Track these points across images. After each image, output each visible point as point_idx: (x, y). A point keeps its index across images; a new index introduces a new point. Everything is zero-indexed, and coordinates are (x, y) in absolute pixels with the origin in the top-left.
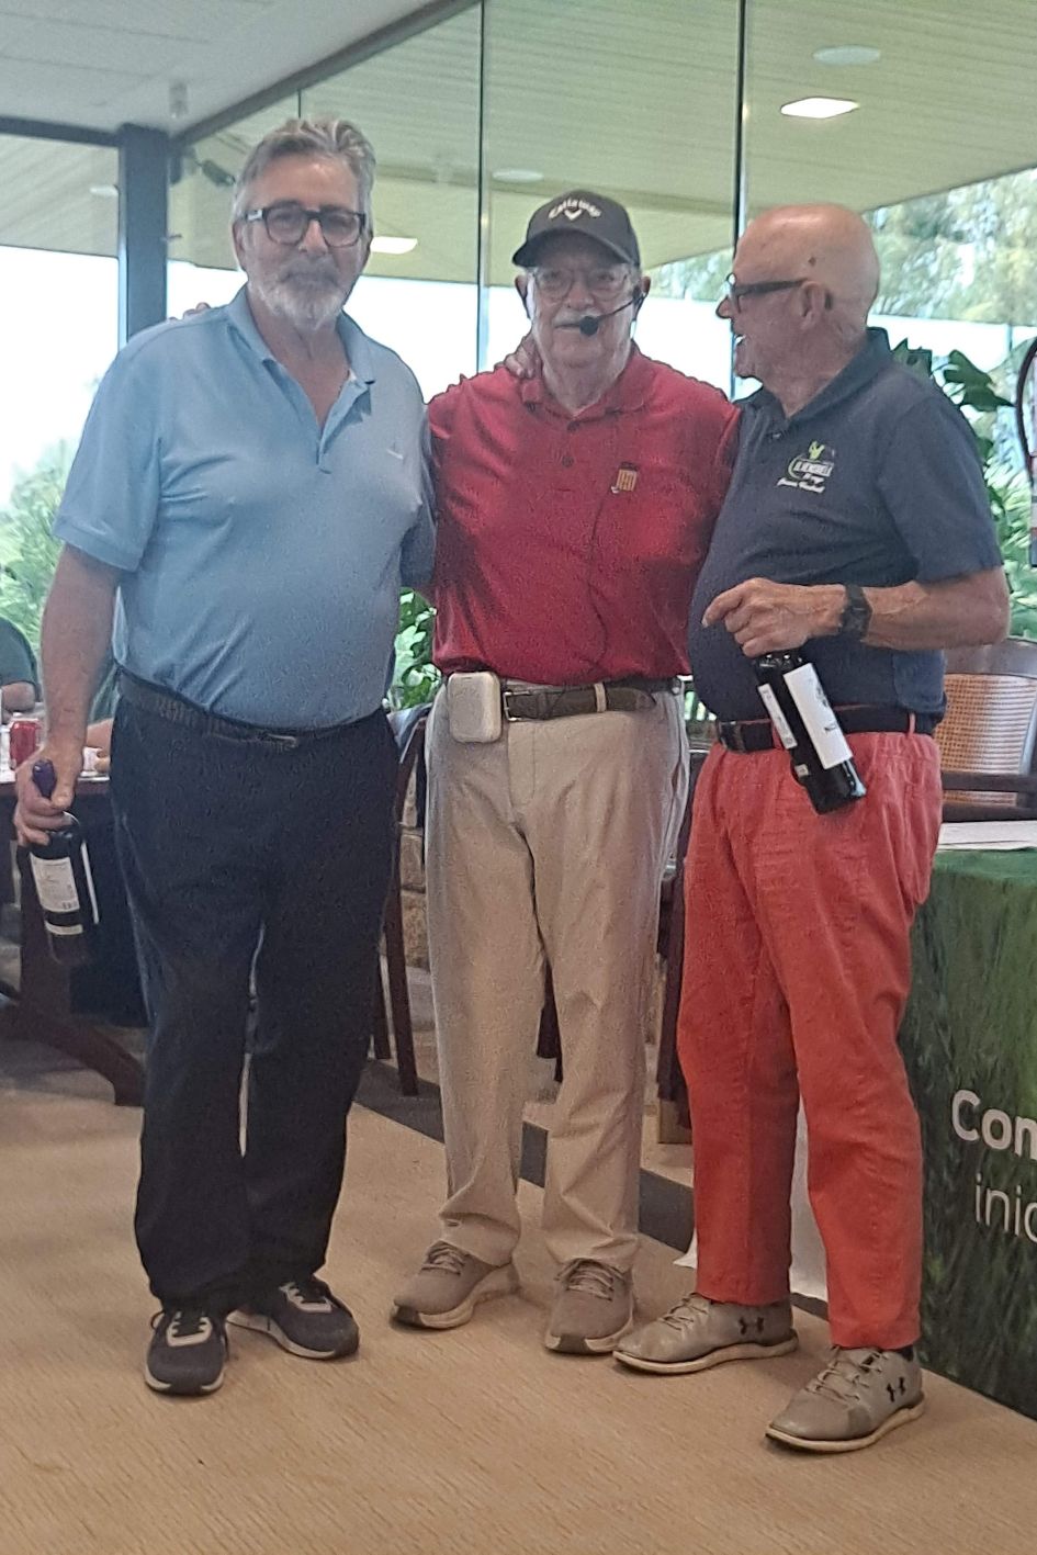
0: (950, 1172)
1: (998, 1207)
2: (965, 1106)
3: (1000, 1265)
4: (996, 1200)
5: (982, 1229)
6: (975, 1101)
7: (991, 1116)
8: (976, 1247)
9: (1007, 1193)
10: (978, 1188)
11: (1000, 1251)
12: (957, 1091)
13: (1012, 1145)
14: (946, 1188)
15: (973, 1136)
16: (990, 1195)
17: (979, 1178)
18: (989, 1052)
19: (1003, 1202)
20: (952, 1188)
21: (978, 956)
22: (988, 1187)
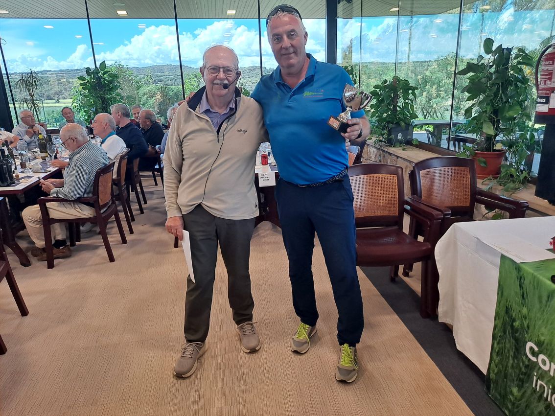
0: (523, 364)
1: (542, 387)
2: (531, 348)
3: (541, 407)
4: (541, 386)
5: (535, 390)
6: (536, 349)
7: (541, 357)
8: (532, 394)
9: (547, 384)
10: (535, 377)
11: (542, 402)
12: (529, 341)
13: (549, 371)
14: (521, 369)
15: (534, 359)
16: (539, 382)
17: (535, 374)
18: (542, 335)
19: (544, 387)
20: (523, 370)
21: (540, 302)
22: (539, 378)
